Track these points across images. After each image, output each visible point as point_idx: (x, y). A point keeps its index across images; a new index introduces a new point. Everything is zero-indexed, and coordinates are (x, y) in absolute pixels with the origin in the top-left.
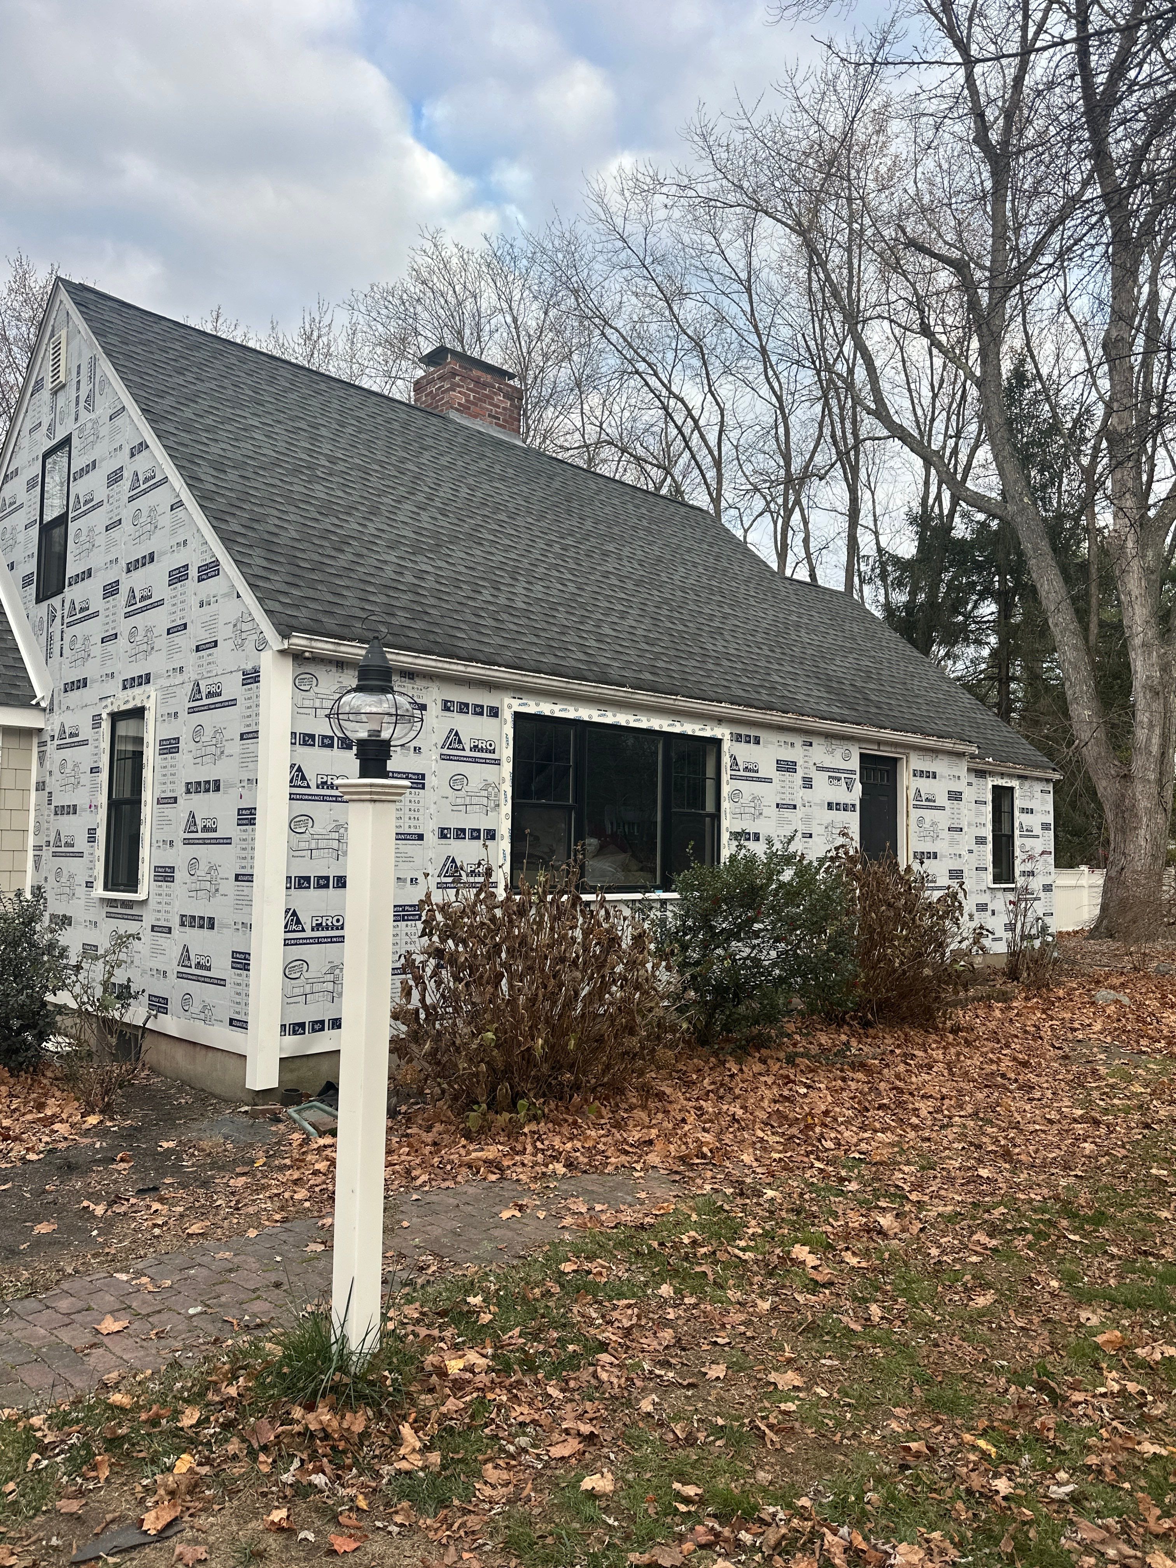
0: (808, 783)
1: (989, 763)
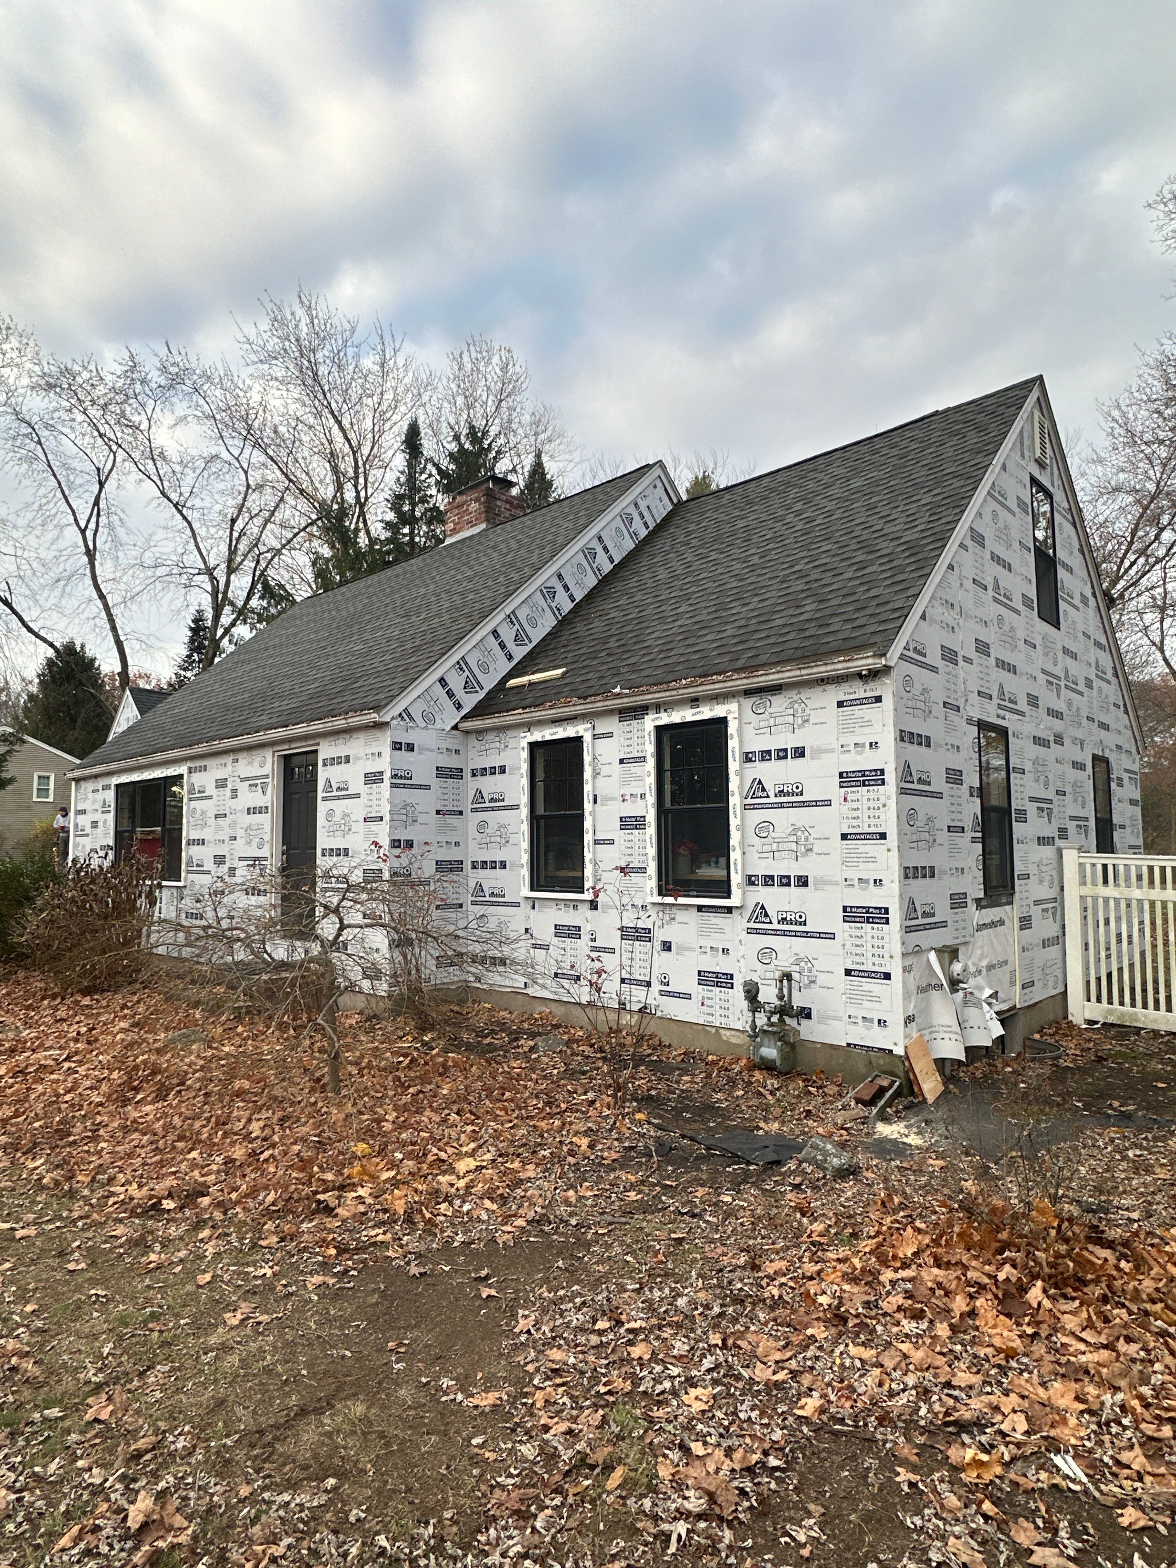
0: (234, 793)
1: (619, 696)
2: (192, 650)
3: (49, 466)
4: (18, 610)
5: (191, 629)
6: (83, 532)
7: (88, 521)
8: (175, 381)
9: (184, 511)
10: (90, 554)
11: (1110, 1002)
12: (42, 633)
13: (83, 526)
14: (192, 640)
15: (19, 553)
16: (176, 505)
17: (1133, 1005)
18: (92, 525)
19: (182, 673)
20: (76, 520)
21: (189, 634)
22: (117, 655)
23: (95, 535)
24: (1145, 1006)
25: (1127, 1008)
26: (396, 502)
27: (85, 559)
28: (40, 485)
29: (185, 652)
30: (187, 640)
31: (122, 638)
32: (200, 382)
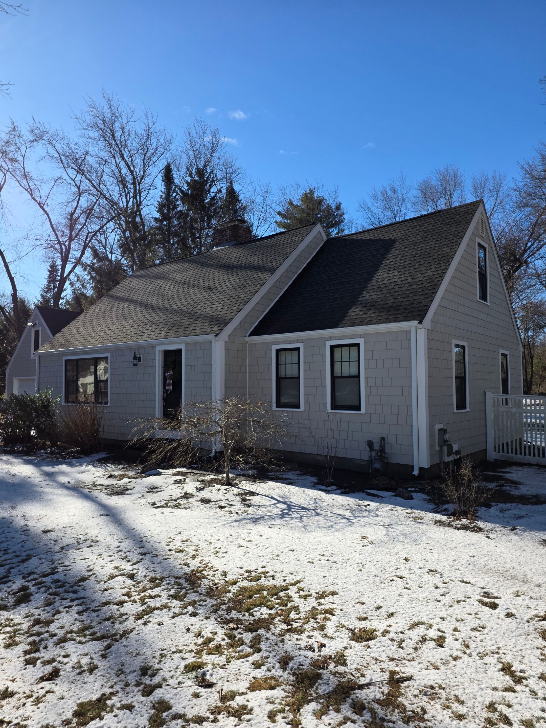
2: (50, 282)
5: (49, 271)
9: (45, 207)
11: (503, 452)
14: (50, 277)
16: (39, 204)
17: (512, 453)
19: (45, 294)
21: (48, 273)
22: (10, 285)
24: (516, 453)
25: (510, 454)
26: (161, 208)
29: (45, 283)
30: (47, 277)
31: (13, 276)
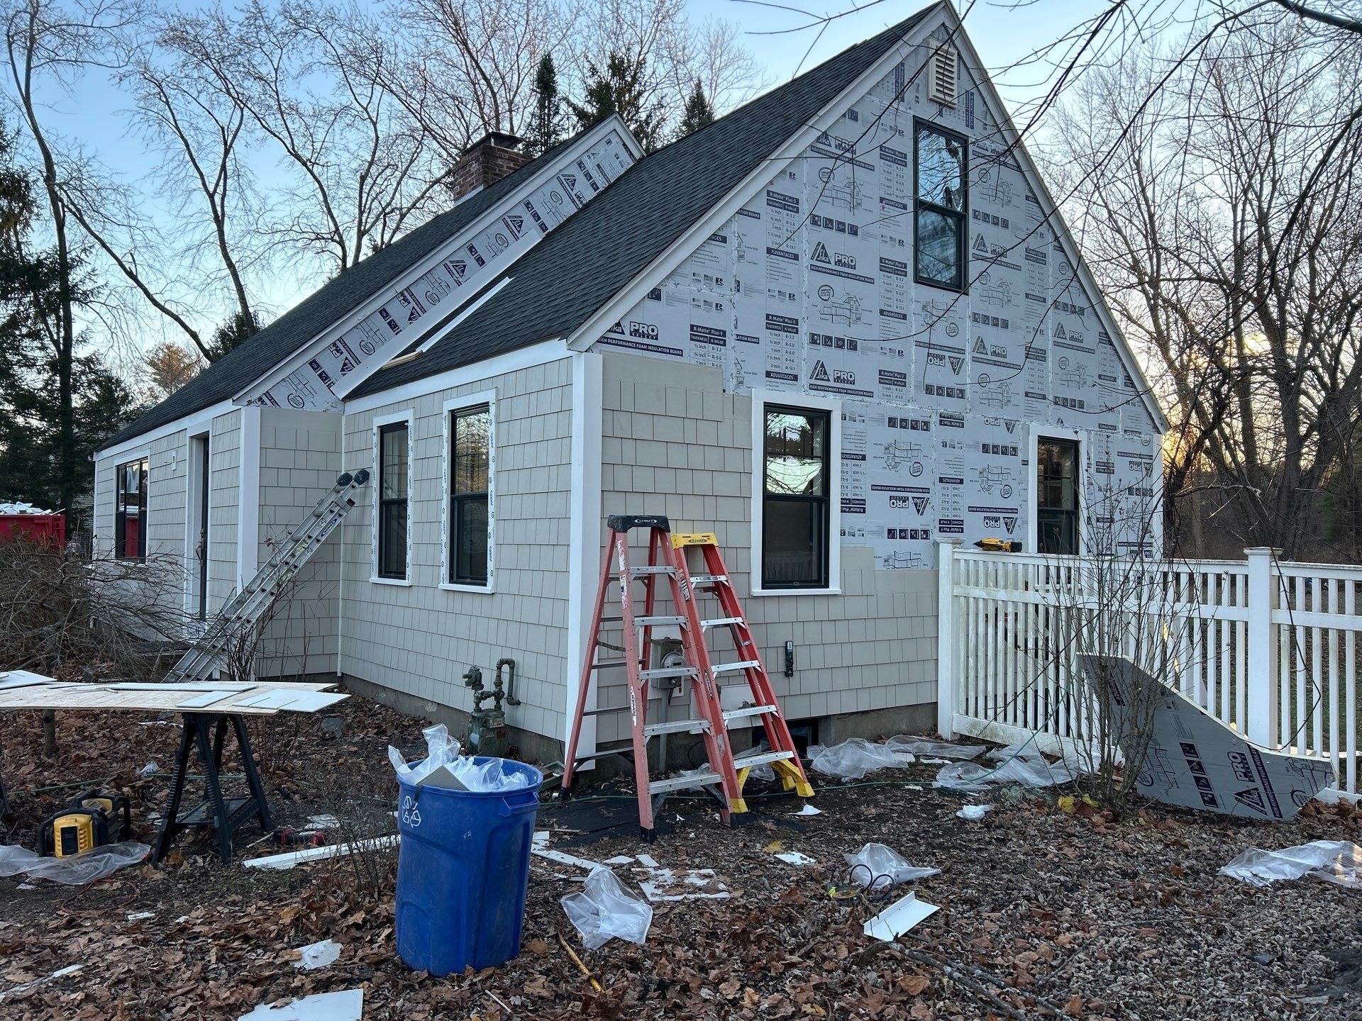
3: (177, 128)
4: (144, 282)
6: (211, 196)
7: (217, 185)
8: (299, 27)
9: (316, 170)
10: (219, 221)
12: (167, 306)
13: (211, 189)
15: (133, 223)
16: (305, 164)
18: (220, 190)
20: (204, 184)
23: (223, 200)
27: (214, 226)
28: (168, 147)
32: (322, 26)
